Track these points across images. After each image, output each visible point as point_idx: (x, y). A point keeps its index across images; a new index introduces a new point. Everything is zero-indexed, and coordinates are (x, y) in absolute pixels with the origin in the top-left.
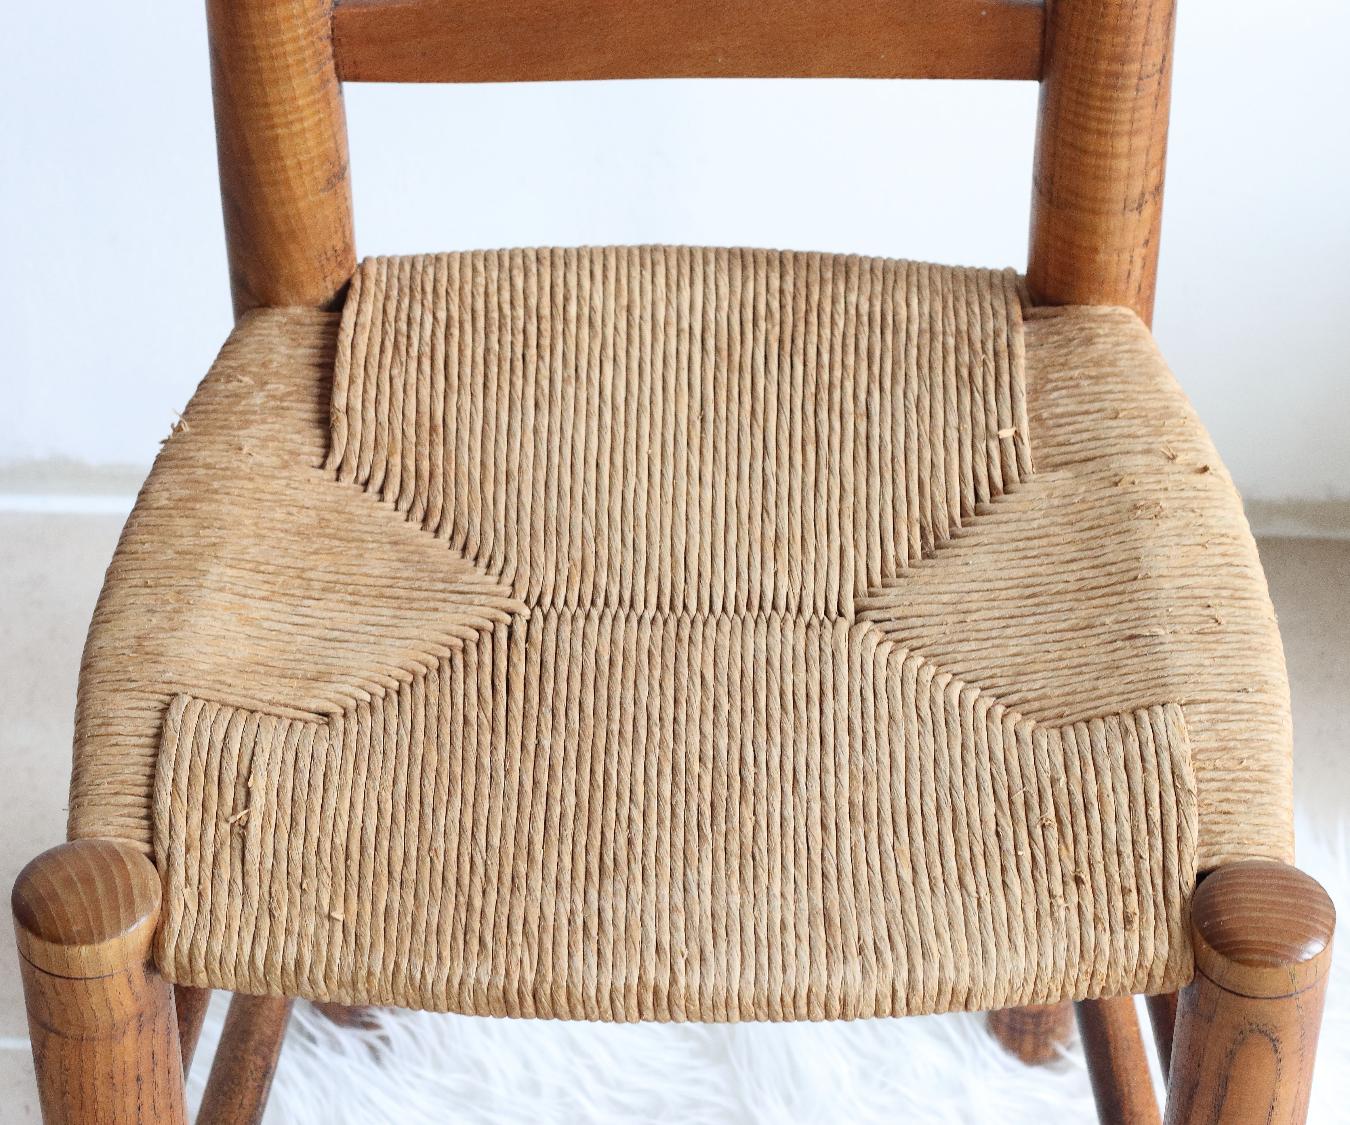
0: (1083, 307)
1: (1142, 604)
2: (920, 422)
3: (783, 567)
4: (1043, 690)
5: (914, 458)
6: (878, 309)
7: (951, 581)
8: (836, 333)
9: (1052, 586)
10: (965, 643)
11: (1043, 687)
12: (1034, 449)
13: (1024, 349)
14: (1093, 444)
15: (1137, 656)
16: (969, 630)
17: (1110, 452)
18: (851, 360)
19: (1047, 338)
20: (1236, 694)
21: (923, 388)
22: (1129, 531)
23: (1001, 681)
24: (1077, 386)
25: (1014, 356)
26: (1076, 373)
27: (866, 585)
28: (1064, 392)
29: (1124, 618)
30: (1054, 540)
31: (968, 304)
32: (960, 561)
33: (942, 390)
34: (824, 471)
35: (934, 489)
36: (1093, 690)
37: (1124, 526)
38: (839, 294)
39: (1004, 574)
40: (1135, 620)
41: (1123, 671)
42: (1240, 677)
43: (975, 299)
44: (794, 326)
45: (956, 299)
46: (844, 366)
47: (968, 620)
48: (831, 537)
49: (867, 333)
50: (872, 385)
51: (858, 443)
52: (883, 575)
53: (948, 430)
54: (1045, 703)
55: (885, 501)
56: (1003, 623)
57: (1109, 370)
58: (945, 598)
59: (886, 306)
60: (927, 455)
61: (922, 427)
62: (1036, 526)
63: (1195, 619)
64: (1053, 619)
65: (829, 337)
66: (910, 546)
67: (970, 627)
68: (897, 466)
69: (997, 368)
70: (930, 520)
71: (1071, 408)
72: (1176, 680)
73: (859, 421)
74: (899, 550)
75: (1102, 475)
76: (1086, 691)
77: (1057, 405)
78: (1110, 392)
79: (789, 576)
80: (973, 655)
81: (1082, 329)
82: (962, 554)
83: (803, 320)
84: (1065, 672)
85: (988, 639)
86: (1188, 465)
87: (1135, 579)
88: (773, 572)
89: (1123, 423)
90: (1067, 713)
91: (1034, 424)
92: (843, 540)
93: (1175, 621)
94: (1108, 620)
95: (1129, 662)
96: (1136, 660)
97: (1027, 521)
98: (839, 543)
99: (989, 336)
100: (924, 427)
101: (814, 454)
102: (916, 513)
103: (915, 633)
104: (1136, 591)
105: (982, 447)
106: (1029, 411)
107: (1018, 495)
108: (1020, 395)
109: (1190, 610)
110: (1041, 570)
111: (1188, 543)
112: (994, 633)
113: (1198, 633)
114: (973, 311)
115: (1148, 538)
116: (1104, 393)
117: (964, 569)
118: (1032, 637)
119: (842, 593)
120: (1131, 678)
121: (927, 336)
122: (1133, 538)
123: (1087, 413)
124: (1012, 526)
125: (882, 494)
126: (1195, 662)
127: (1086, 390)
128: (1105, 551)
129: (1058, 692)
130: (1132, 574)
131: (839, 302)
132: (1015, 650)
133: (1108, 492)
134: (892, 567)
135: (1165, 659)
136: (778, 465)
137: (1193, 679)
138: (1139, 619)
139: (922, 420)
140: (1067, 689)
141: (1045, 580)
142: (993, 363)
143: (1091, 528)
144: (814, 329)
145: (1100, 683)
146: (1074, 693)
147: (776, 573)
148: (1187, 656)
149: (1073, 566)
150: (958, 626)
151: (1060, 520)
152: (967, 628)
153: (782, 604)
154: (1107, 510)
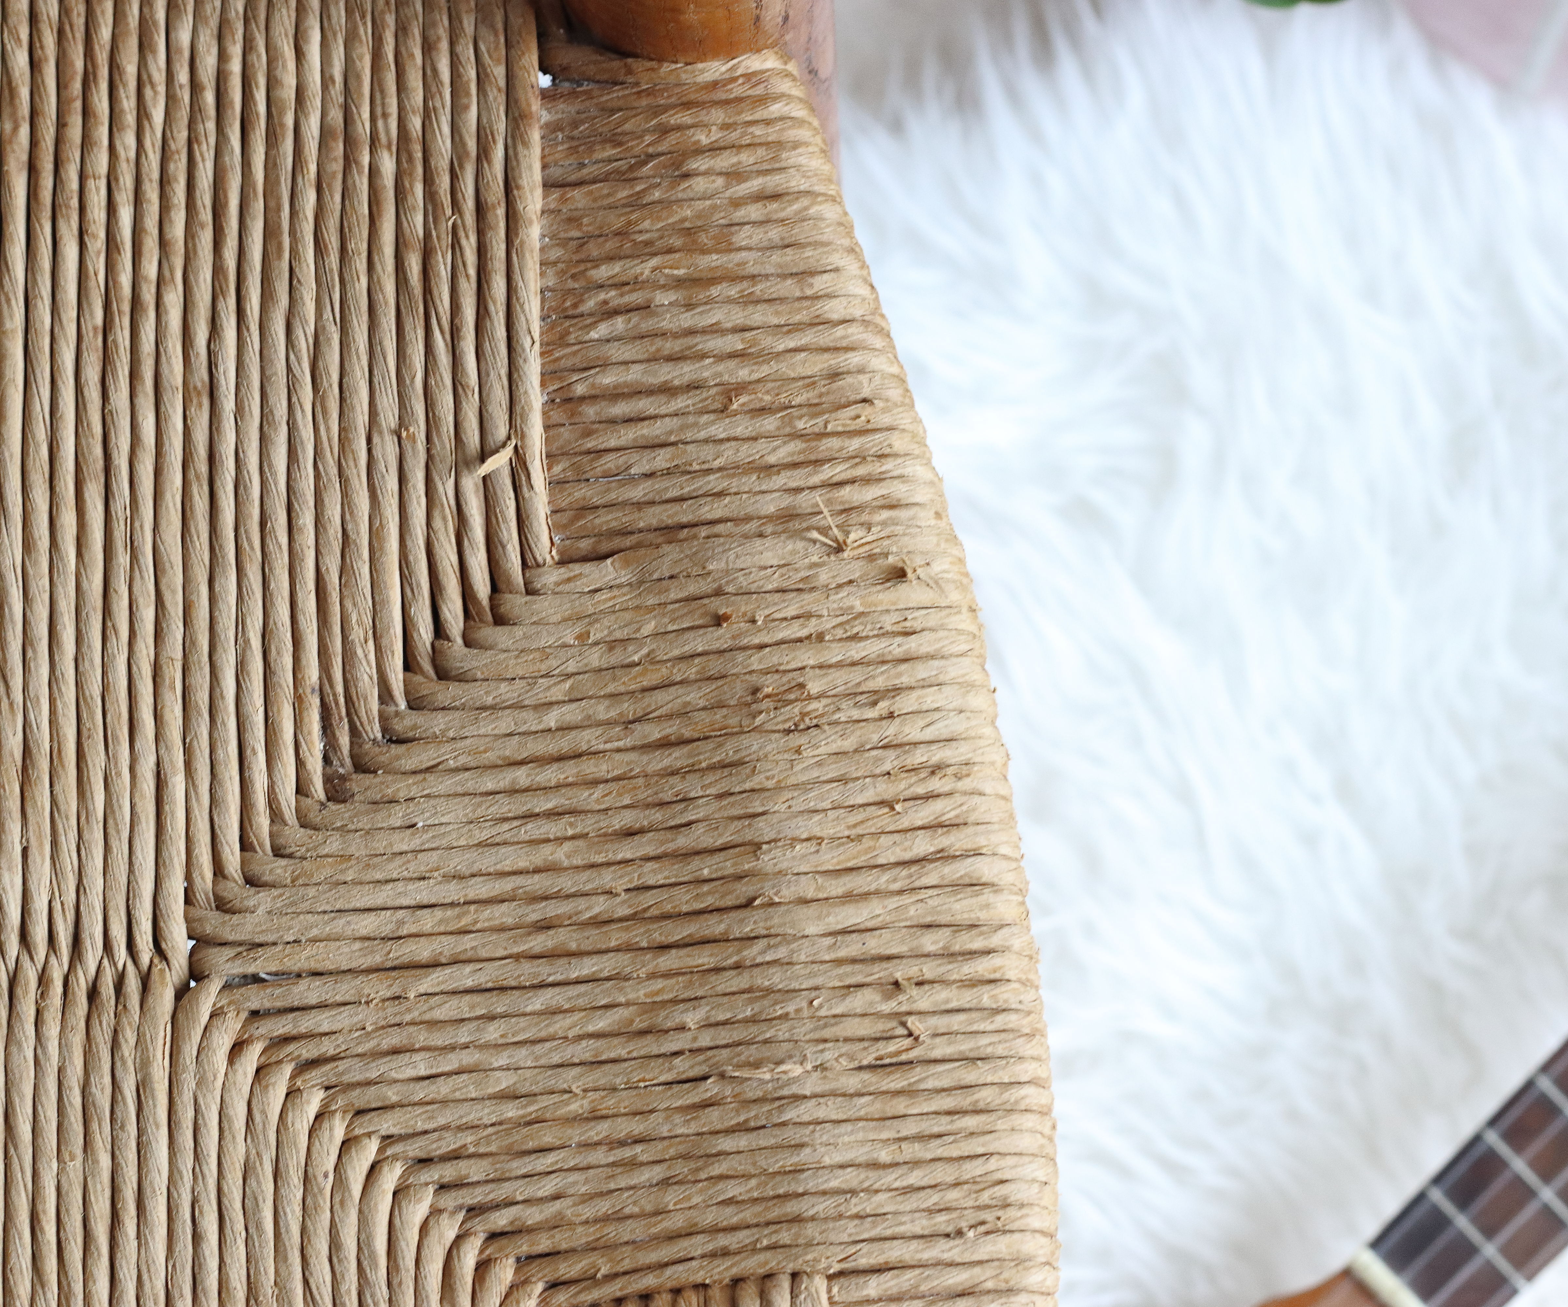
0: (667, 67)
1: (762, 980)
2: (320, 417)
3: (40, 837)
4: (558, 1205)
5: (306, 519)
6: (235, 67)
7: (379, 876)
8: (148, 143)
9: (582, 903)
10: (405, 1058)
11: (556, 1197)
12: (555, 484)
13: (539, 192)
14: (674, 488)
15: (743, 1128)
16: (413, 1023)
17: (710, 516)
18: (177, 229)
19: (591, 150)
20: (943, 1244)
21: (327, 314)
22: (740, 763)
23: (475, 1170)
24: (645, 308)
25: (516, 222)
26: (645, 268)
27: (209, 875)
28: (619, 324)
29: (721, 1017)
30: (591, 768)
31: (428, 48)
32: (397, 816)
33: (365, 317)
34: (123, 559)
35: (349, 605)
36: (657, 1213)
37: (729, 751)
38: (155, 23)
39: (488, 861)
40: (746, 1021)
41: (717, 1169)
42: (953, 1195)
43: (442, 31)
44: (61, 124)
45: (402, 30)
46: (163, 243)
47: (412, 995)
48: (138, 745)
49: (212, 140)
50: (221, 305)
51: (192, 475)
52: (245, 845)
53: (376, 439)
54: (561, 1240)
55: (247, 642)
56: (481, 1005)
57: (714, 260)
58: (367, 924)
59: (252, 58)
60: (334, 511)
61: (322, 428)
62: (553, 725)
63: (866, 1028)
64: (581, 1002)
65: (132, 154)
66: (300, 763)
67: (414, 1015)
68: (271, 546)
69: (482, 251)
70: (340, 689)
71: (634, 375)
72: (822, 1206)
73: (193, 411)
74: (277, 778)
75: (692, 588)
76: (643, 1215)
77: (605, 365)
78: (715, 330)
79: (52, 858)
80: (421, 1092)
81: (665, 131)
82: (402, 795)
83: (78, 105)
84: (600, 1156)
85: (452, 1048)
86: (871, 558)
87: (748, 904)
88: (18, 849)
89: (742, 427)
90: (604, 1271)
91: (557, 416)
92: (162, 752)
93: (827, 1033)
94: (692, 1018)
95: (726, 1144)
96: (742, 1141)
97: (536, 707)
98: (153, 759)
99: (467, 154)
100: (328, 429)
101: (100, 507)
102: (312, 673)
103: (306, 1023)
104: (752, 939)
105: (446, 489)
106: (546, 377)
107: (518, 631)
108: (527, 343)
109: (858, 1001)
110: (560, 854)
111: (860, 800)
112: (463, 1035)
113: (871, 1067)
114: (435, 71)
115: (779, 788)
116: (704, 331)
117: (404, 842)
118: (538, 1048)
119: (161, 902)
120: (733, 1190)
121: (339, 148)
122: (748, 786)
123: (667, 390)
124: (505, 723)
125: (241, 623)
126: (860, 1154)
127: (667, 323)
128: (690, 817)
129: (588, 1212)
130: (743, 890)
131: (154, 52)
132: (504, 1081)
133: (698, 643)
134: (262, 821)
135: (802, 1146)
136: (28, 545)
137: (856, 1206)
138: (753, 1020)
139: (325, 412)
140: (604, 1206)
141: (566, 883)
142: (473, 239)
143: (665, 744)
144: (102, 133)
145: (671, 1198)
146: (620, 1218)
147: (25, 851)
148: (846, 1135)
149: (626, 850)
150: (391, 1009)
151: (602, 711)
152: (408, 1018)
153: (39, 933)
154: (695, 696)
